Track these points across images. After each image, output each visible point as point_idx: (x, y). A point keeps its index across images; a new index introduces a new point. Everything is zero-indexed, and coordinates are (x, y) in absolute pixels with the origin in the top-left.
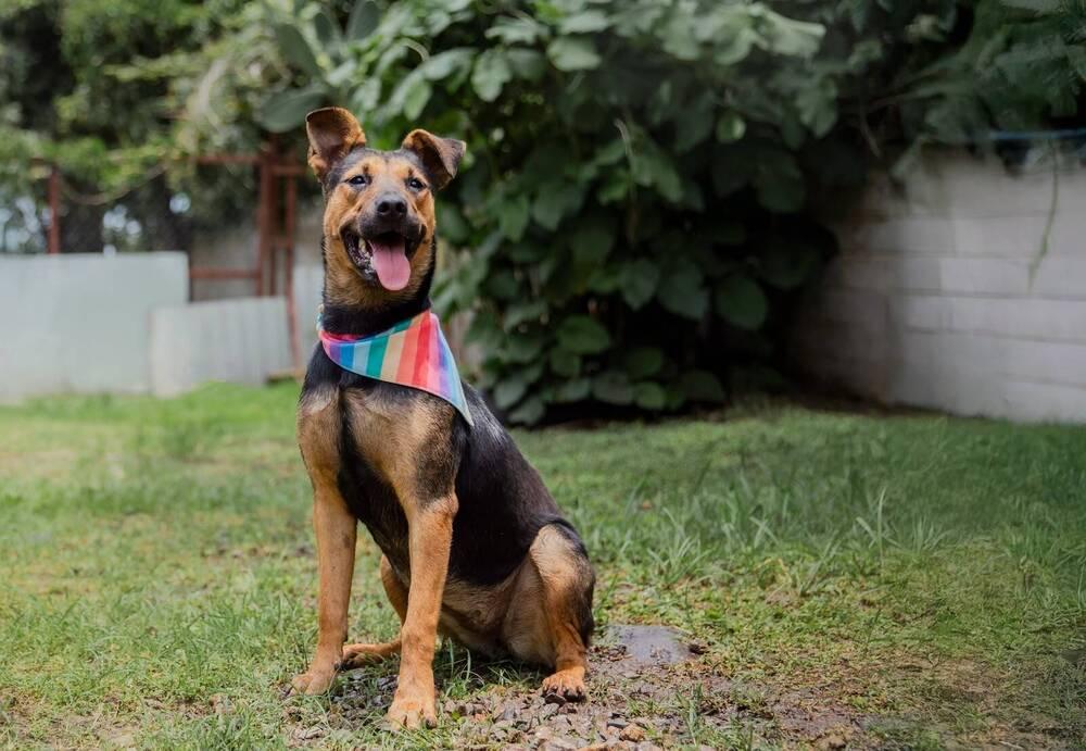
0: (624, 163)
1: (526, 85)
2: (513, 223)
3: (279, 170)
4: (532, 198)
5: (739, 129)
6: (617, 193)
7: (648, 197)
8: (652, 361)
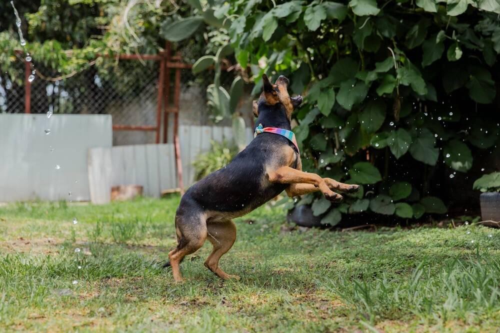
0: (393, 72)
1: (335, 22)
2: (325, 105)
3: (170, 65)
4: (337, 90)
5: (459, 54)
6: (389, 90)
7: (406, 92)
8: (406, 190)
